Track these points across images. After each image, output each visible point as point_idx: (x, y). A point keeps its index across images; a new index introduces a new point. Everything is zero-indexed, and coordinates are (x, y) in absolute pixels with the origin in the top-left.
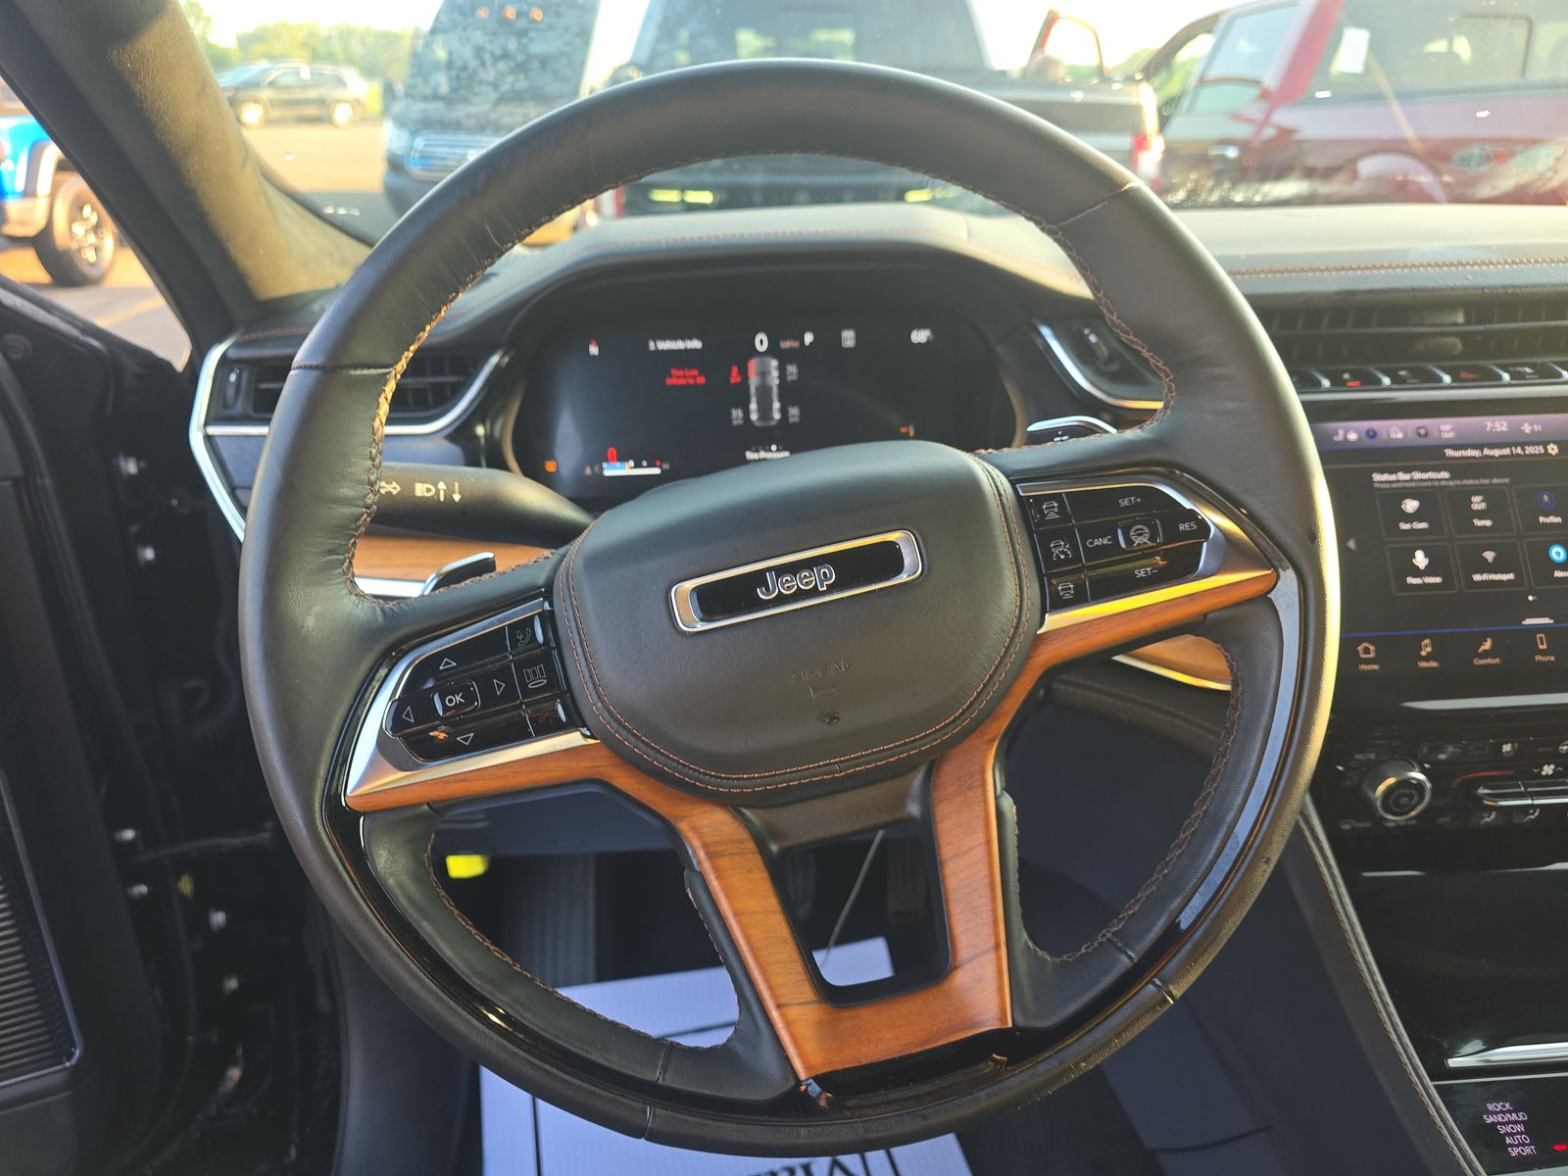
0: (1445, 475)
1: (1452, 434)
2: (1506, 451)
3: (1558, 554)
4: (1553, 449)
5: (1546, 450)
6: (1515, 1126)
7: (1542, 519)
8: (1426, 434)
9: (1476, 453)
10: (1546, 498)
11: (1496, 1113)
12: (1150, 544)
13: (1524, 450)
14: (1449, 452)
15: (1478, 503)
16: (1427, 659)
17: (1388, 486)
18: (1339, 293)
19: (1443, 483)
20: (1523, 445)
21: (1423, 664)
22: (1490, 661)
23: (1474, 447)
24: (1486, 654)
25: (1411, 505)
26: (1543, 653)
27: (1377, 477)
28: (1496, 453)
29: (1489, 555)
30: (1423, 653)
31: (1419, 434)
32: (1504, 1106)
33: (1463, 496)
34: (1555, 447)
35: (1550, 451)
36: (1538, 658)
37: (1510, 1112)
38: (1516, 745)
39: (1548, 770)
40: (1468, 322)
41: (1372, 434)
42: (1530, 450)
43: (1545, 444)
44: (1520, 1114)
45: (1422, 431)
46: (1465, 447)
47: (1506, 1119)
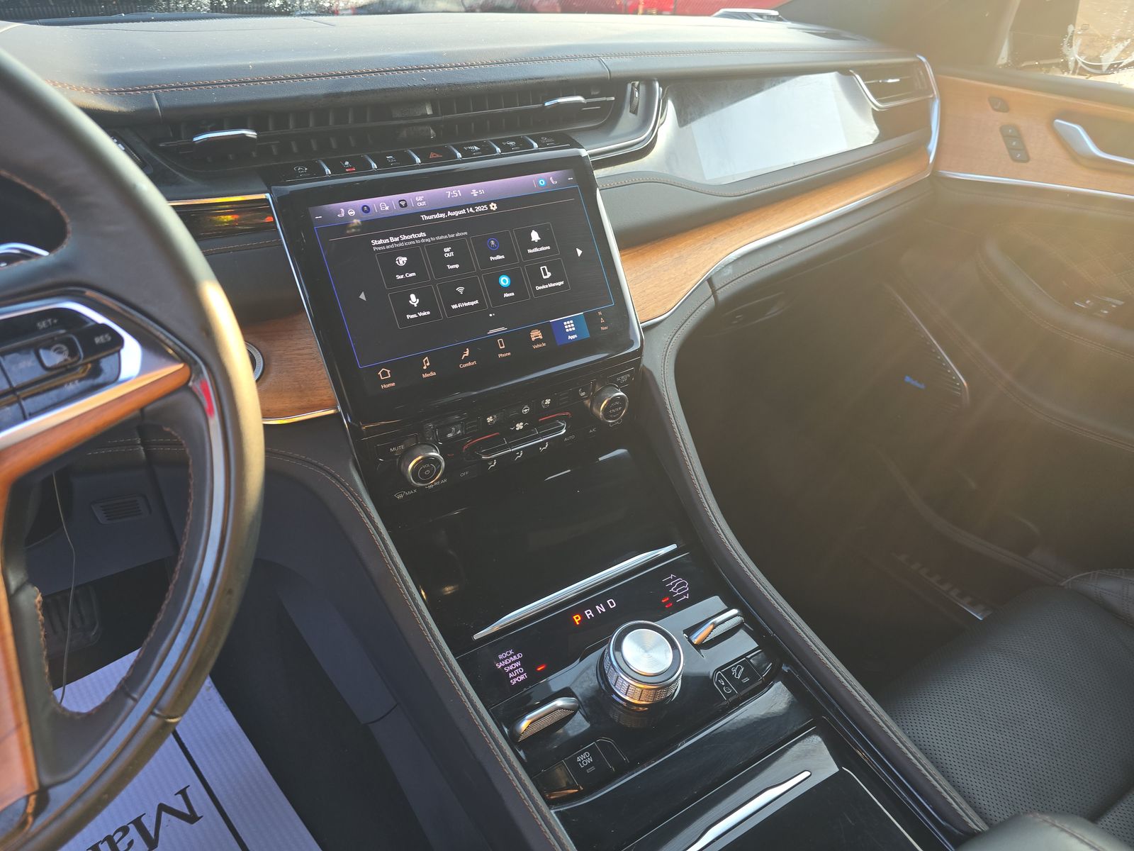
0: (422, 234)
1: (424, 203)
2: (463, 212)
3: (505, 281)
4: (493, 207)
5: (489, 207)
6: (515, 664)
7: (492, 258)
8: (406, 205)
9: (443, 215)
10: (493, 242)
11: (504, 659)
12: (70, 360)
13: (474, 209)
14: (424, 217)
15: (448, 252)
16: (428, 371)
17: (383, 248)
18: (327, 96)
19: (423, 241)
20: (473, 206)
21: (425, 376)
22: (470, 364)
23: (441, 211)
24: (467, 360)
25: (402, 261)
26: (503, 351)
27: (375, 242)
28: (456, 213)
29: (460, 290)
30: (425, 368)
31: (401, 206)
32: (509, 653)
33: (437, 248)
34: (495, 205)
35: (492, 208)
36: (500, 355)
37: (512, 656)
38: (495, 416)
39: (519, 426)
40: (435, 113)
41: (366, 210)
42: (478, 209)
43: (488, 203)
44: (518, 655)
45: (403, 203)
46: (434, 212)
47: (510, 661)
